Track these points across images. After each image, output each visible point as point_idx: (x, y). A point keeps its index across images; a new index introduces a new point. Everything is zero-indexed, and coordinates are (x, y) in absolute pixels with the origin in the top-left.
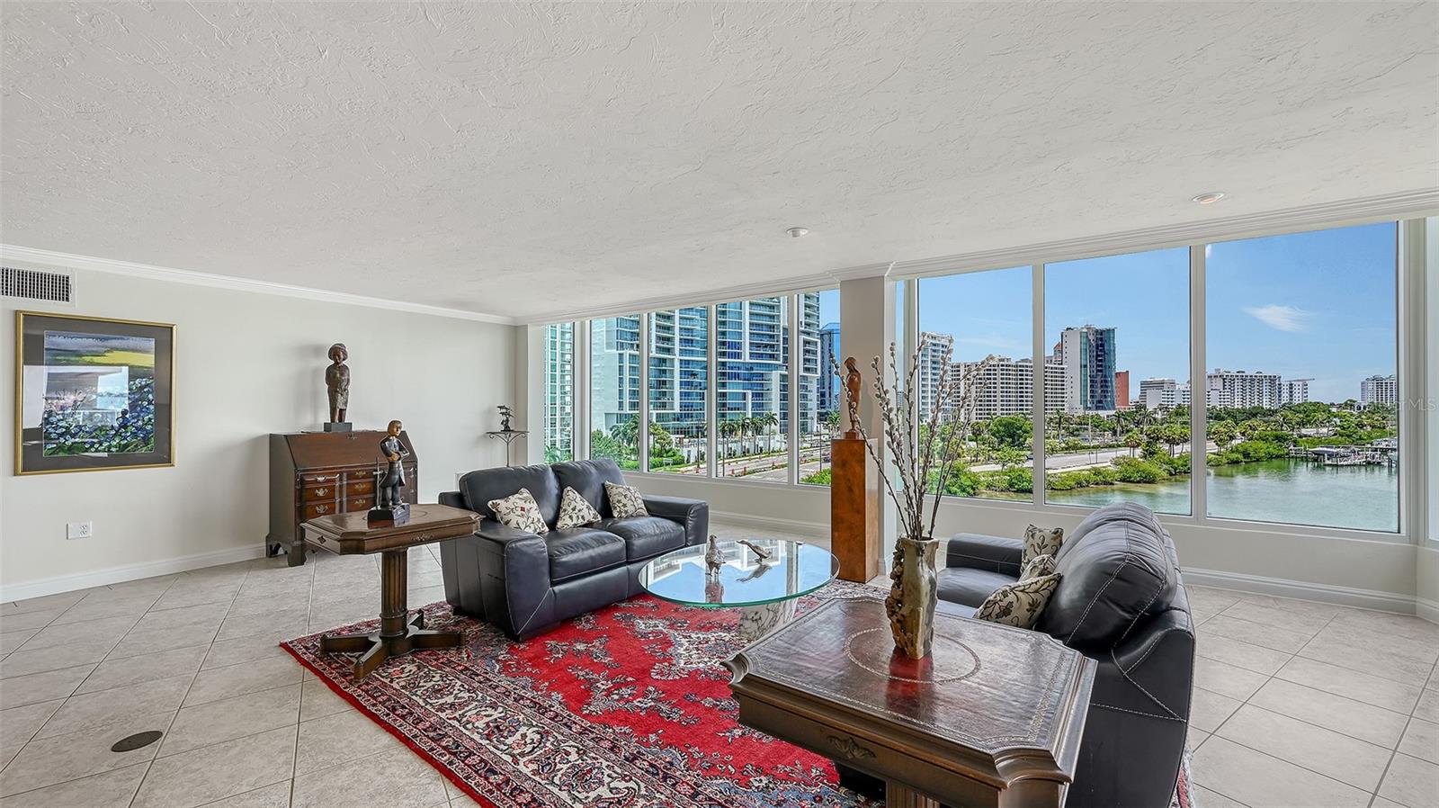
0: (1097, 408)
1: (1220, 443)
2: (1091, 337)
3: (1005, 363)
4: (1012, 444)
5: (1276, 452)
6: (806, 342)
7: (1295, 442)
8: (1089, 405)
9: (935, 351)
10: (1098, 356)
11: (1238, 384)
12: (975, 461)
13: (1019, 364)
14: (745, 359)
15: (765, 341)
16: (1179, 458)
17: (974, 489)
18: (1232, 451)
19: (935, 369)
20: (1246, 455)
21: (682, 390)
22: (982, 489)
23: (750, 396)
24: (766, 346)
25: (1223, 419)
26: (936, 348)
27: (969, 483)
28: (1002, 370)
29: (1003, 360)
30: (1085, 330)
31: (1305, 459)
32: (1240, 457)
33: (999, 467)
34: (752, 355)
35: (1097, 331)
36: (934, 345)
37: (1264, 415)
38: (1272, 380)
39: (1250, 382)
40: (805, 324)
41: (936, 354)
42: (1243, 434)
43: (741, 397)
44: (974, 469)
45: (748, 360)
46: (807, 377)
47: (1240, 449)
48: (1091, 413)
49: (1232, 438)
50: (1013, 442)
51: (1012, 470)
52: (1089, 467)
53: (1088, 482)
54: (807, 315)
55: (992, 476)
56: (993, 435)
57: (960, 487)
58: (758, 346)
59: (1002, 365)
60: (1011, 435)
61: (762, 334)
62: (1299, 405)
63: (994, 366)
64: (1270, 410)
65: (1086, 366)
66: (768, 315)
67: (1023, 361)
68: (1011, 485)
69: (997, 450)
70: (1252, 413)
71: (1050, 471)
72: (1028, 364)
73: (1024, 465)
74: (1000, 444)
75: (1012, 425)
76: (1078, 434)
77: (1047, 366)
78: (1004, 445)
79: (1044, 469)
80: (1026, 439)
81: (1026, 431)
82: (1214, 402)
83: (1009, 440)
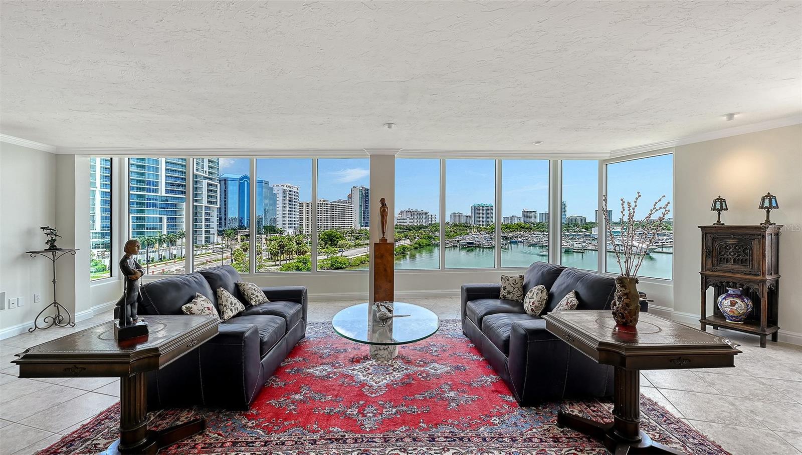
0: (366, 226)
1: (411, 240)
2: (364, 192)
3: (325, 203)
4: (331, 245)
5: (428, 243)
6: (209, 185)
7: (434, 239)
8: (362, 225)
9: (290, 195)
10: (366, 201)
11: (415, 215)
13: (333, 203)
14: (161, 193)
15: (179, 182)
16: (398, 247)
18: (415, 244)
20: (420, 245)
21: (103, 215)
23: (165, 220)
24: (179, 185)
25: (411, 230)
26: (291, 193)
28: (324, 206)
29: (325, 201)
30: (361, 188)
31: (437, 245)
32: (418, 246)
33: (325, 257)
34: (167, 191)
35: (366, 189)
36: (290, 191)
37: (424, 228)
38: (426, 213)
39: (420, 214)
40: (209, 172)
41: (291, 196)
42: (418, 236)
43: (158, 220)
45: (164, 194)
46: (210, 207)
47: (418, 243)
48: (363, 228)
49: (415, 238)
50: (331, 243)
51: (332, 258)
52: (365, 254)
53: (365, 261)
54: (210, 167)
55: (323, 262)
56: (322, 240)
58: (173, 185)
59: (324, 204)
60: (331, 240)
61: (176, 177)
62: (434, 224)
63: (321, 204)
64: (425, 226)
65: (361, 206)
66: (181, 165)
67: (334, 202)
68: (332, 266)
69: (324, 248)
70: (420, 228)
71: (350, 257)
72: (336, 204)
73: (338, 255)
74: (325, 245)
75: (331, 234)
76: (359, 239)
77: (345, 204)
78: (327, 245)
79: (346, 256)
80: (338, 242)
81: (337, 238)
82: (408, 223)
83: (330, 242)
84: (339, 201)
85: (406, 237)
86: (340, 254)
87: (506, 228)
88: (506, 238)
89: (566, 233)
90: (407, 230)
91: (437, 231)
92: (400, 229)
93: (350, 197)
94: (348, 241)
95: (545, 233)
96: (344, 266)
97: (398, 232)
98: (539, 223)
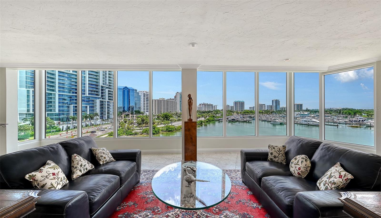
1: (205, 118)
4: (167, 120)
5: (213, 119)
6: (109, 91)
7: (216, 117)
8: (181, 110)
9: (147, 96)
11: (207, 106)
12: (158, 124)
13: (167, 100)
14: (86, 95)
15: (95, 90)
16: (199, 121)
17: (158, 132)
18: (207, 120)
19: (147, 100)
20: (209, 120)
21: (59, 105)
22: (160, 131)
23: (88, 107)
25: (205, 113)
27: (157, 130)
28: (163, 101)
29: (163, 99)
30: (181, 93)
31: (217, 120)
32: (208, 121)
33: (164, 126)
34: (89, 94)
36: (147, 94)
37: (211, 112)
38: (212, 105)
39: (209, 105)
40: (109, 85)
42: (208, 116)
43: (85, 107)
44: (158, 126)
46: (109, 102)
49: (207, 117)
50: (167, 119)
51: (167, 126)
54: (109, 83)
55: (163, 128)
56: (162, 117)
57: (155, 131)
58: (92, 91)
60: (166, 117)
61: (93, 87)
62: (216, 110)
63: (161, 100)
65: (181, 101)
66: (95, 82)
68: (167, 130)
69: (163, 121)
70: (209, 112)
71: (175, 126)
72: (169, 100)
73: (170, 125)
74: (164, 120)
75: (166, 115)
76: (180, 117)
77: (173, 101)
78: (165, 120)
79: (174, 125)
80: (170, 118)
81: (169, 117)
82: (203, 110)
83: (166, 119)
84: (170, 99)
85: (202, 116)
86: (171, 124)
87: (251, 112)
88: (251, 117)
89: (280, 115)
90: (203, 113)
91: (217, 113)
92: (200, 112)
93: (175, 97)
94: (175, 118)
95: (270, 115)
96: (173, 130)
97: (199, 114)
98: (267, 110)
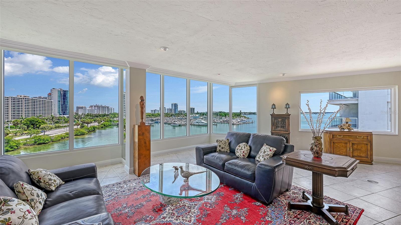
0: (64, 114)
1: (99, 123)
2: (62, 92)
3: (27, 98)
5: (110, 124)
7: (113, 121)
8: (61, 113)
10: (64, 98)
11: (101, 108)
12: (16, 135)
13: (33, 99)
16: (90, 127)
17: (17, 147)
18: (102, 125)
20: (105, 125)
22: (21, 146)
25: (98, 117)
27: (15, 144)
28: (25, 100)
29: (26, 97)
30: (60, 90)
31: (115, 125)
32: (103, 126)
33: (29, 137)
35: (64, 90)
37: (107, 115)
38: (108, 107)
39: (104, 108)
42: (103, 120)
44: (17, 138)
47: (103, 124)
48: (61, 116)
49: (101, 121)
50: (34, 127)
51: (35, 137)
52: (65, 132)
53: (65, 137)
55: (26, 140)
56: (24, 125)
57: (10, 147)
60: (33, 124)
62: (113, 113)
65: (60, 101)
67: (34, 98)
68: (36, 142)
69: (26, 131)
70: (104, 115)
71: (51, 136)
72: (37, 99)
73: (40, 135)
74: (28, 128)
75: (33, 121)
76: (58, 123)
77: (45, 100)
78: (30, 128)
79: (48, 135)
80: (40, 125)
81: (39, 123)
82: (96, 112)
83: (32, 126)
84: (40, 98)
85: (95, 121)
86: (43, 134)
87: (152, 116)
88: (153, 120)
89: (178, 118)
90: (95, 117)
91: (115, 117)
92: (91, 116)
93: (50, 95)
94: (48, 124)
95: (170, 118)
96: (47, 142)
97: (89, 118)
98: (167, 113)
